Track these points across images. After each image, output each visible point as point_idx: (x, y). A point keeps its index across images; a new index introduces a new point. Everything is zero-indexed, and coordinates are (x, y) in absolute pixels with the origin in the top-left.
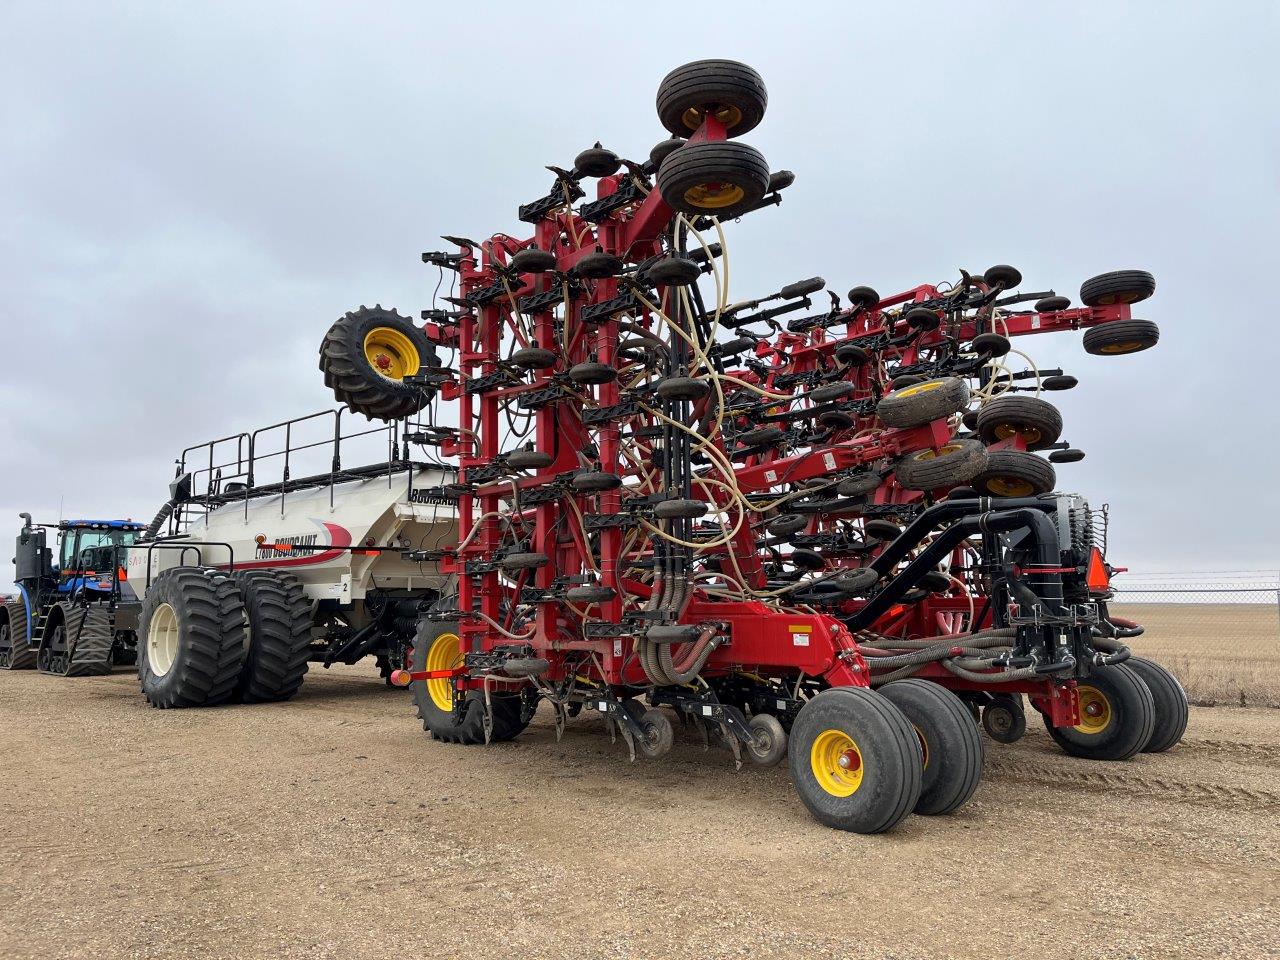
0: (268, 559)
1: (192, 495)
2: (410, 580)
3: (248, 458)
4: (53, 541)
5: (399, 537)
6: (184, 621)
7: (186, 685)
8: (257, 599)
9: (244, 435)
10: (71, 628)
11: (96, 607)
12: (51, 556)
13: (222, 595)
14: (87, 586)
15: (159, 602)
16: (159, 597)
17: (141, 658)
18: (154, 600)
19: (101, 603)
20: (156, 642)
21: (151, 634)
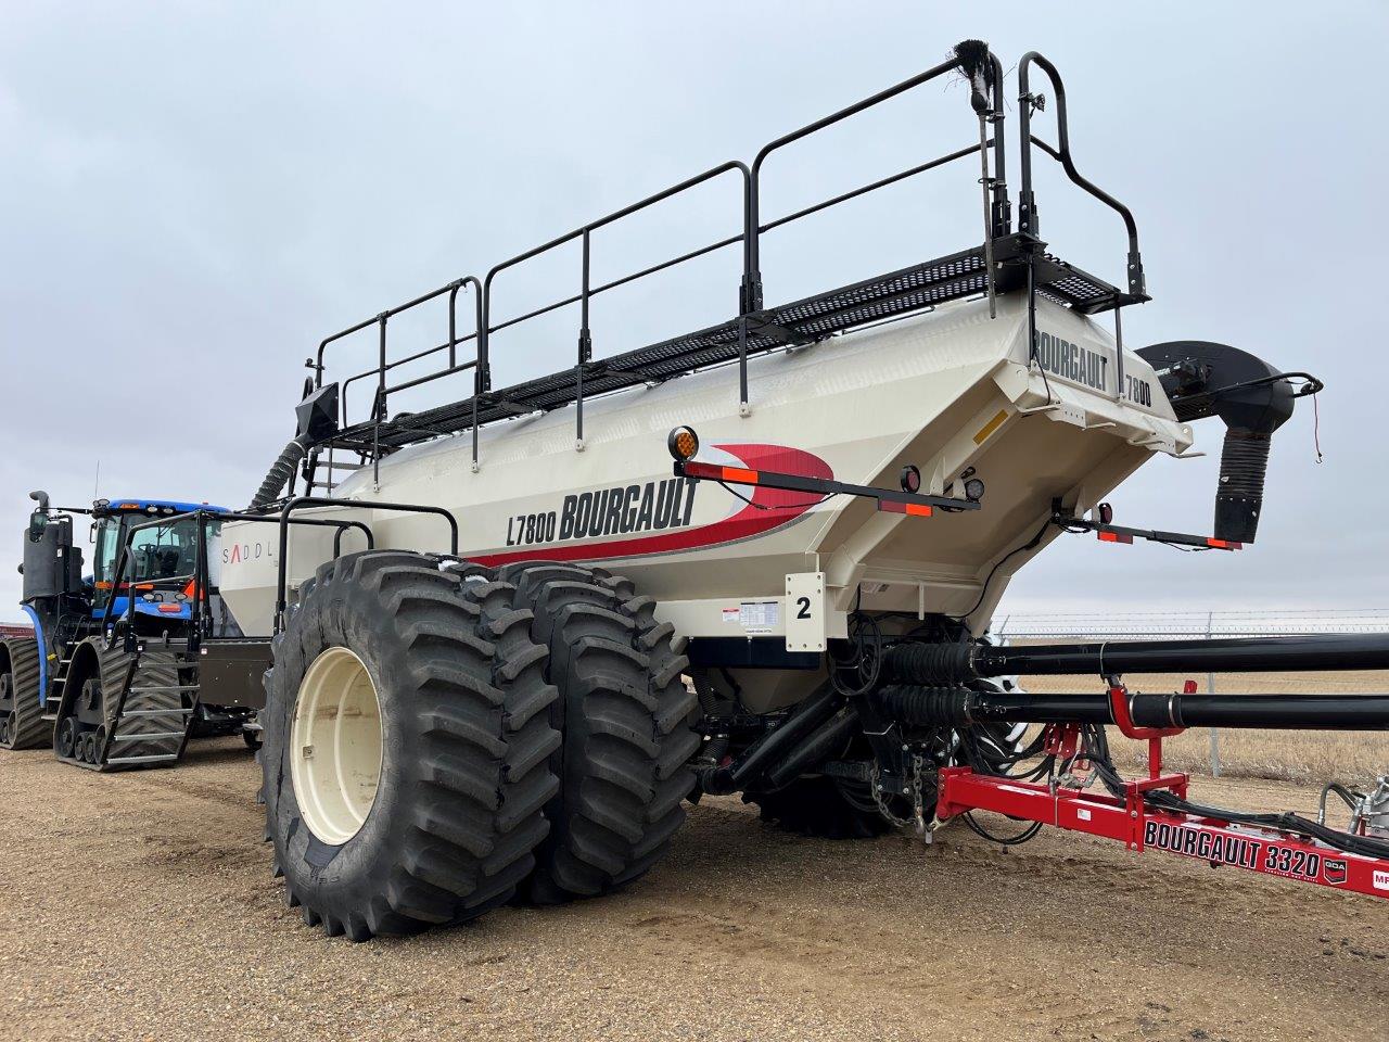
0: (545, 545)
1: (341, 426)
2: (922, 592)
3: (474, 329)
4: (83, 535)
5: (965, 475)
6: (406, 697)
7: (416, 885)
8: (568, 637)
9: (464, 282)
10: (111, 684)
11: (156, 648)
12: (80, 562)
13: (498, 627)
14: (138, 608)
15: (323, 643)
16: (321, 628)
17: (274, 785)
18: (309, 636)
19: (168, 641)
20: (312, 747)
21: (297, 725)
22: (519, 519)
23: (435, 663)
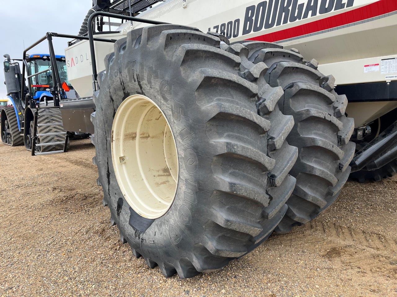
15: (124, 93)
16: (122, 83)
17: (105, 179)
18: (115, 89)
19: (47, 103)
20: (124, 156)
21: (114, 145)
22: (214, 28)
23: (219, 100)
